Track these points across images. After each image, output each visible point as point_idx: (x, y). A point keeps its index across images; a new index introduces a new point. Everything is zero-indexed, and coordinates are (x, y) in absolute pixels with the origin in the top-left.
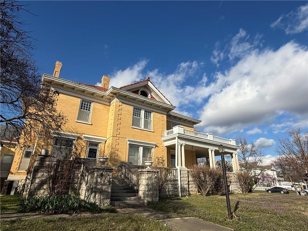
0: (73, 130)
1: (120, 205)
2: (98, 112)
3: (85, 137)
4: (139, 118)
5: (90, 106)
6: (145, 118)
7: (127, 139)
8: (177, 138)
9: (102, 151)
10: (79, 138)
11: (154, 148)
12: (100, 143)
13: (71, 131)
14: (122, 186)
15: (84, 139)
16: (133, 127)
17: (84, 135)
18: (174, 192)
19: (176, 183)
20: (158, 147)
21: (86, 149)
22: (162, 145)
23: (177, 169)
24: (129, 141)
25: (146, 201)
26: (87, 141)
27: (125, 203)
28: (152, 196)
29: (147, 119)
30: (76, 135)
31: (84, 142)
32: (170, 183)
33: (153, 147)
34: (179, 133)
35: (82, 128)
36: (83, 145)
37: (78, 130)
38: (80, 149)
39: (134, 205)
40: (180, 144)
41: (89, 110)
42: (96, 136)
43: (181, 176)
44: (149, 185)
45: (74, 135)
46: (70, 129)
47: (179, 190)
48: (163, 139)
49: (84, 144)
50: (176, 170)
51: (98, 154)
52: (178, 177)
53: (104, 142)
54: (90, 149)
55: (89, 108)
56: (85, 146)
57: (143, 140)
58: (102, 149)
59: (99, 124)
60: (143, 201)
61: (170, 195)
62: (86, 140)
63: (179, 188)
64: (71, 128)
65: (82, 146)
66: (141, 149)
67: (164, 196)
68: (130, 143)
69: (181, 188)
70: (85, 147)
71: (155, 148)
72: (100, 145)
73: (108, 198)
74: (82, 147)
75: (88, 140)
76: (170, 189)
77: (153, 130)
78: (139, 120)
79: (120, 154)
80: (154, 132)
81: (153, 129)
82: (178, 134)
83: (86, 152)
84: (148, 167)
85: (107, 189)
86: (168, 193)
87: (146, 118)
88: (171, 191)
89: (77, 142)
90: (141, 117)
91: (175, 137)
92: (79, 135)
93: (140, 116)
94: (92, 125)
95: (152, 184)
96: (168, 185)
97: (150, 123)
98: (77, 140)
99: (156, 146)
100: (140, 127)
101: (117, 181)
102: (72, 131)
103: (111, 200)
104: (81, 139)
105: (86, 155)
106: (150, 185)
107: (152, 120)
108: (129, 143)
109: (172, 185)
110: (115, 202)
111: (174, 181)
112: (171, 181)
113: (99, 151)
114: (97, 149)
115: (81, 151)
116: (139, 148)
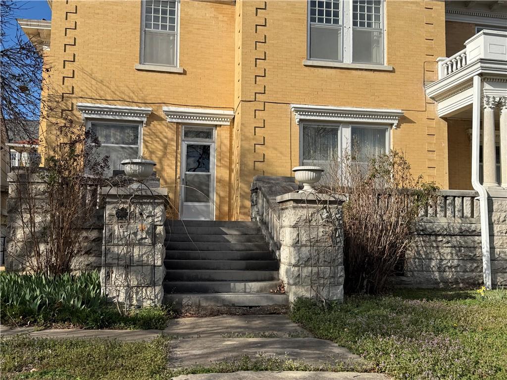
0: (132, 95)
1: (199, 306)
2: (198, 29)
3: (168, 113)
4: (335, 26)
5: (172, 13)
6: (355, 24)
7: (293, 106)
8: (477, 80)
9: (224, 148)
10: (152, 117)
11: (394, 127)
12: (216, 126)
13: (127, 98)
14: (243, 248)
15: (169, 120)
16: (310, 63)
17: (165, 108)
18: (465, 271)
19: (474, 241)
20: (410, 121)
21: (177, 147)
22: (426, 115)
23: (477, 193)
24: (298, 110)
25: (292, 298)
26: (177, 123)
27: (217, 300)
28: (314, 281)
29: (366, 29)
30: (143, 108)
31: (168, 127)
32: (448, 242)
33: (392, 125)
34: (482, 61)
35: (156, 86)
36: (166, 138)
37: (146, 93)
38: (161, 148)
39: (251, 307)
40: (491, 100)
41: (172, 28)
42: (201, 107)
43: (494, 218)
44: (302, 246)
45: (137, 108)
46: (123, 93)
47: (485, 266)
48: (431, 91)
49: (170, 134)
50: (473, 198)
51: (213, 159)
52: (479, 221)
53: (229, 124)
54: (189, 146)
55: (172, 21)
56: (172, 140)
57: (348, 104)
58: (225, 145)
59: (208, 69)
60: (284, 296)
61: (445, 281)
62: (174, 120)
63: (484, 259)
64: (127, 91)
65: (166, 140)
66: (345, 135)
67: (420, 283)
68: (303, 117)
69: (493, 259)
70: (172, 143)
71: (398, 126)
72: (215, 133)
73: (153, 284)
74: (165, 144)
75: (180, 121)
76: (444, 262)
77: (389, 64)
78: (334, 35)
79: (270, 154)
80: (393, 71)
81: (388, 61)
82: (479, 65)
83: (179, 156)
84: (307, 187)
85: (148, 257)
86: (437, 274)
87: (362, 24)
88: (450, 267)
89: (150, 129)
90: (340, 23)
91: (471, 79)
92: (150, 109)
93: (336, 22)
94: (184, 73)
95: (314, 243)
96: (438, 247)
97: (378, 42)
98: (148, 124)
99: (403, 119)
100: (340, 58)
101: (236, 233)
102: (129, 97)
103: (167, 290)
104: (159, 119)
105: (179, 164)
106: (306, 246)
107: (386, 28)
108: (297, 117)
109: (453, 247)
110: (184, 296)
111: (462, 234)
112: (451, 235)
113: (215, 150)
114: (209, 146)
115: (165, 154)
116: (339, 132)
